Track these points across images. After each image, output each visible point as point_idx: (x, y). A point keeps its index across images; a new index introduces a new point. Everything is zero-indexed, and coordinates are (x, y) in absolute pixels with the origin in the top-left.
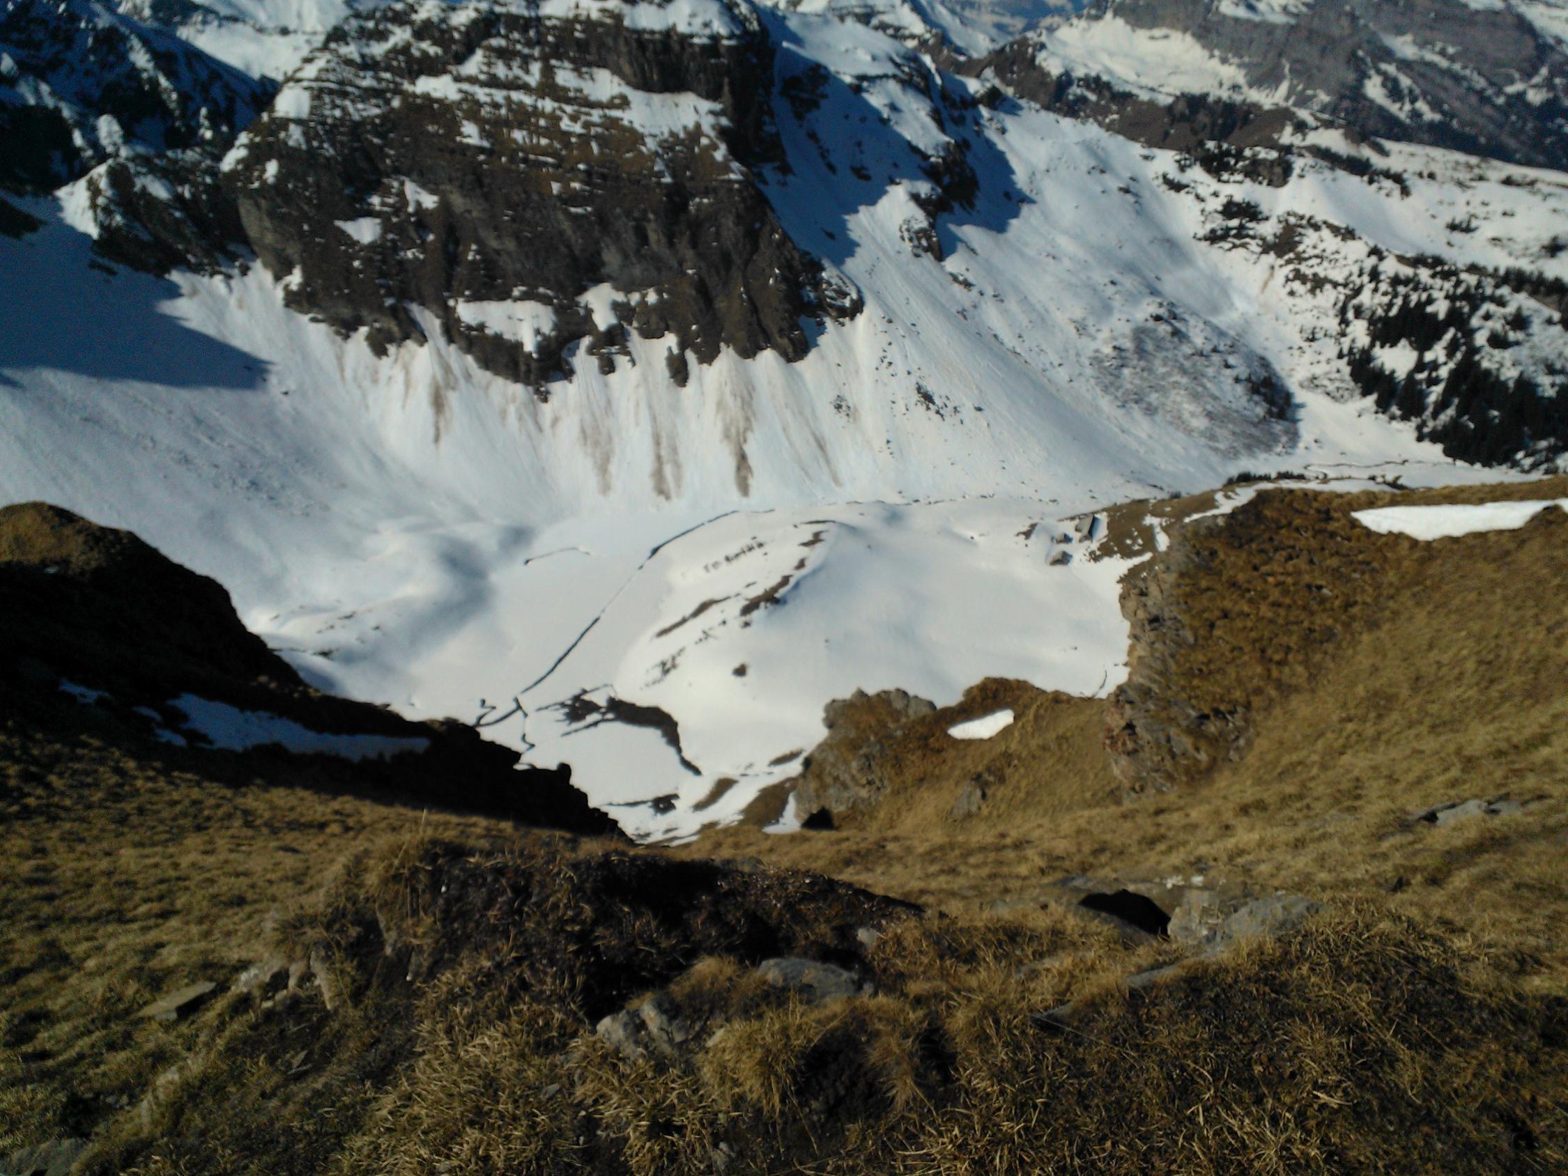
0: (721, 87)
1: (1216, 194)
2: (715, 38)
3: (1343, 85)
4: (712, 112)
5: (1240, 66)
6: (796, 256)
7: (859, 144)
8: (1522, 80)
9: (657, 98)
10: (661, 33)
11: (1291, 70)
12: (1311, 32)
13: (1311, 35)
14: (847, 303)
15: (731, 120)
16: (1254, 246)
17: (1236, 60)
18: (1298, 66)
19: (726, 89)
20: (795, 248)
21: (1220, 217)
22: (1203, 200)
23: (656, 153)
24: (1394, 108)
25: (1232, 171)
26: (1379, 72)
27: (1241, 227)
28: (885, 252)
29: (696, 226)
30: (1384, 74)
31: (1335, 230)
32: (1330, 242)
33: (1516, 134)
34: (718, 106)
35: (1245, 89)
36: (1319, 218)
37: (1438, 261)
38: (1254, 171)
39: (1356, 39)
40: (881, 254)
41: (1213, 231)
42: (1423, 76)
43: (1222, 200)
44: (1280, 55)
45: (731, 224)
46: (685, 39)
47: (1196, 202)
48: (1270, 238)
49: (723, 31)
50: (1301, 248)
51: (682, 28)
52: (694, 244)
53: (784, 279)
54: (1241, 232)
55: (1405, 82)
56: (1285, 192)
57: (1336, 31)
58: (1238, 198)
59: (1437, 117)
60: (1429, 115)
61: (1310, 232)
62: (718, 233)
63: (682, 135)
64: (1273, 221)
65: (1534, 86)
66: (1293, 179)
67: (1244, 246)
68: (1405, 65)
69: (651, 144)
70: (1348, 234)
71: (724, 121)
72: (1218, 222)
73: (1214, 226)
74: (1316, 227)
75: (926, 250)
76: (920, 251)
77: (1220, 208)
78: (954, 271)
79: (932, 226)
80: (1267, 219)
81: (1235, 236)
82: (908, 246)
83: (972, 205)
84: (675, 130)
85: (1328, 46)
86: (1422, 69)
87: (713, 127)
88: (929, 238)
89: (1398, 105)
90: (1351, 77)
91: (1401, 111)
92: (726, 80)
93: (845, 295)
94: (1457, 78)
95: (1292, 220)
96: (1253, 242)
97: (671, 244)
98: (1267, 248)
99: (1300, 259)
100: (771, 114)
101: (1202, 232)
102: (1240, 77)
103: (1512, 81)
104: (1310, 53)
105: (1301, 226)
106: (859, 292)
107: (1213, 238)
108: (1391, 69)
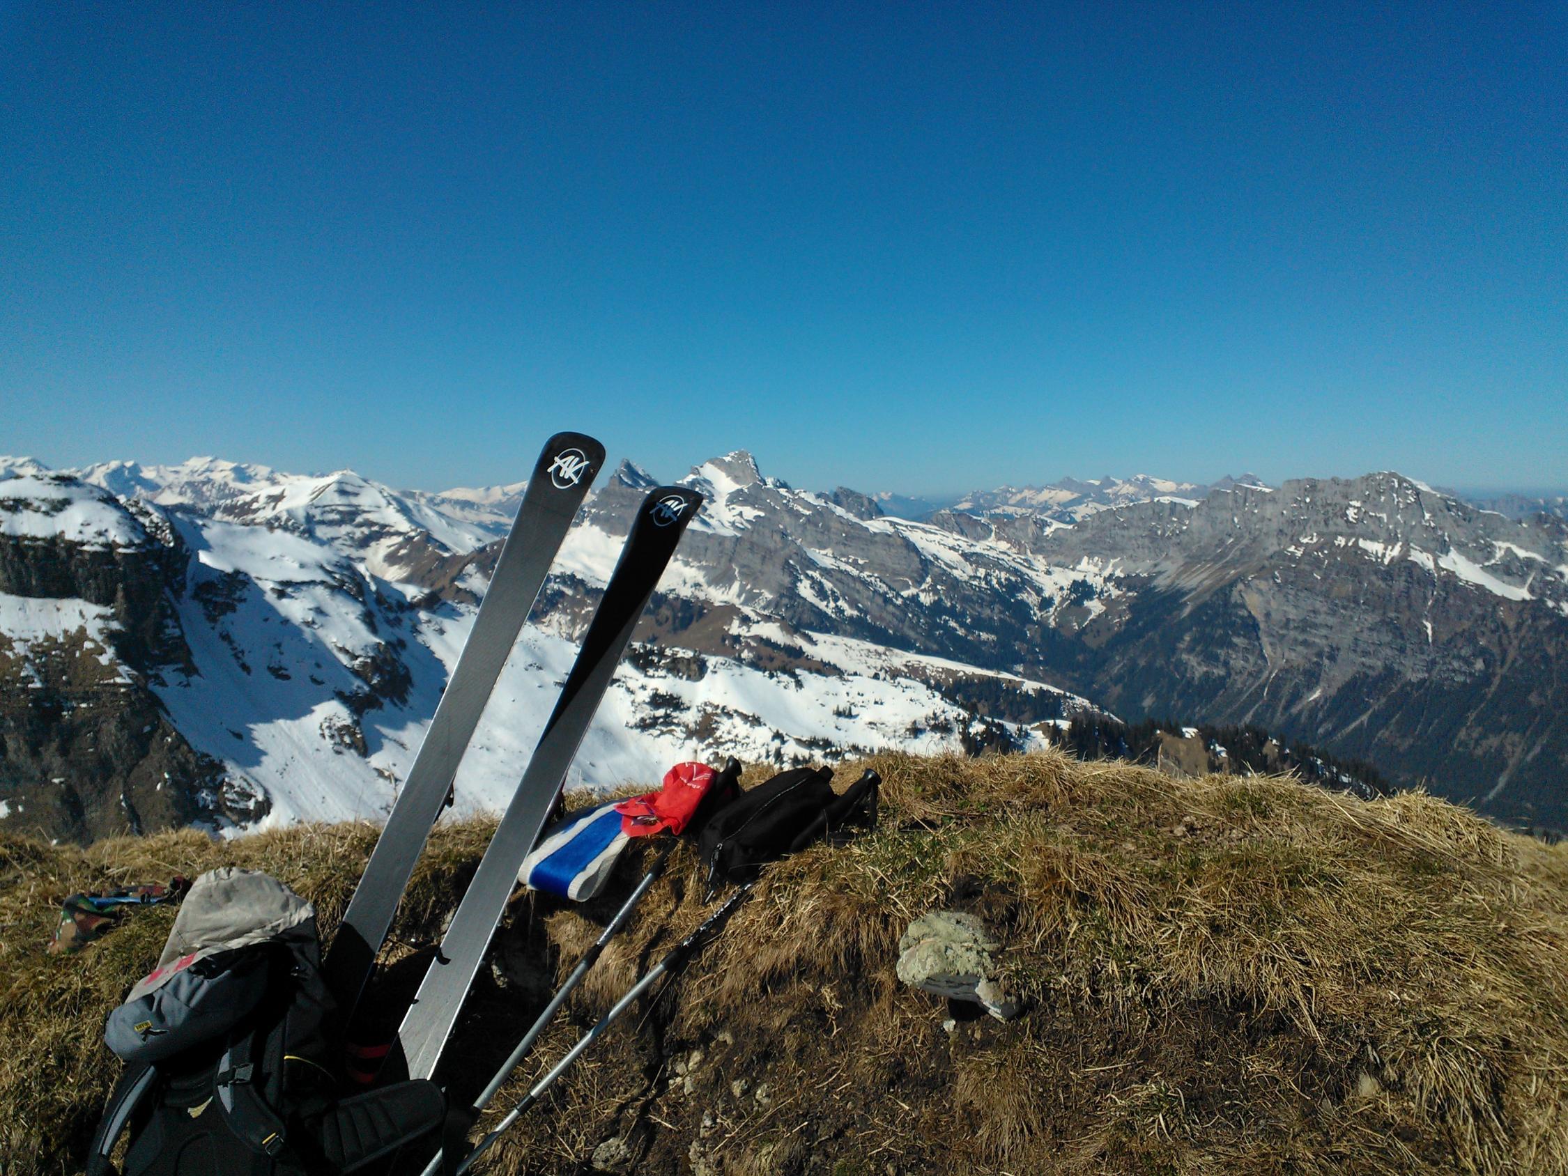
0: (114, 592)
1: (643, 688)
2: (111, 547)
3: (781, 586)
4: (100, 617)
5: (699, 568)
6: (191, 758)
7: (279, 645)
8: (914, 586)
9: (33, 603)
10: (43, 539)
11: (739, 572)
12: (752, 544)
13: (753, 547)
14: (251, 805)
15: (123, 623)
16: (679, 732)
17: (696, 564)
18: (745, 570)
19: (120, 594)
20: (190, 750)
21: (648, 707)
22: (632, 693)
23: (26, 658)
24: (822, 605)
25: (657, 668)
26: (807, 576)
27: (667, 716)
28: (302, 751)
29: (69, 735)
30: (812, 578)
31: (745, 717)
32: (742, 728)
33: (914, 627)
34: (109, 611)
35: (705, 586)
36: (730, 708)
37: (827, 744)
38: (675, 667)
39: (787, 551)
40: (296, 753)
41: (643, 720)
42: (840, 581)
43: (649, 692)
44: (730, 561)
45: (113, 728)
46: (73, 547)
47: (627, 695)
48: (692, 726)
49: (120, 540)
50: (718, 734)
51: (71, 535)
52: (64, 751)
53: (175, 783)
54: (667, 720)
55: (828, 585)
56: (702, 685)
57: (772, 545)
58: (662, 691)
59: (855, 613)
60: (849, 612)
61: (724, 719)
62: (96, 739)
63: (61, 640)
64: (694, 710)
65: (923, 591)
66: (708, 675)
67: (671, 732)
68: (826, 572)
69: (20, 649)
70: (756, 721)
71: (115, 625)
72: (647, 712)
73: (643, 715)
74: (730, 716)
75: (349, 746)
76: (341, 748)
77: (648, 700)
78: (380, 766)
79: (356, 723)
80: (688, 708)
81: (662, 724)
82: (329, 743)
83: (404, 701)
84: (52, 634)
85: (767, 555)
86: (839, 576)
87: (101, 631)
88: (353, 735)
89: (825, 603)
90: (787, 580)
91: (828, 607)
92: (120, 586)
93: (250, 796)
94: (866, 584)
95: (709, 709)
96: (678, 729)
97: (35, 753)
98: (690, 734)
99: (718, 743)
100: (176, 617)
101: (633, 722)
102: (700, 577)
103: (908, 587)
104: (755, 561)
105: (716, 714)
106: (266, 792)
107: (644, 726)
108: (816, 575)
